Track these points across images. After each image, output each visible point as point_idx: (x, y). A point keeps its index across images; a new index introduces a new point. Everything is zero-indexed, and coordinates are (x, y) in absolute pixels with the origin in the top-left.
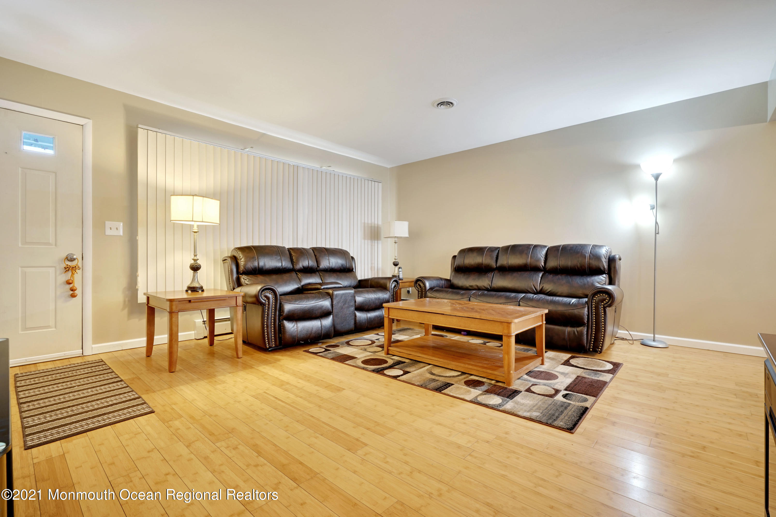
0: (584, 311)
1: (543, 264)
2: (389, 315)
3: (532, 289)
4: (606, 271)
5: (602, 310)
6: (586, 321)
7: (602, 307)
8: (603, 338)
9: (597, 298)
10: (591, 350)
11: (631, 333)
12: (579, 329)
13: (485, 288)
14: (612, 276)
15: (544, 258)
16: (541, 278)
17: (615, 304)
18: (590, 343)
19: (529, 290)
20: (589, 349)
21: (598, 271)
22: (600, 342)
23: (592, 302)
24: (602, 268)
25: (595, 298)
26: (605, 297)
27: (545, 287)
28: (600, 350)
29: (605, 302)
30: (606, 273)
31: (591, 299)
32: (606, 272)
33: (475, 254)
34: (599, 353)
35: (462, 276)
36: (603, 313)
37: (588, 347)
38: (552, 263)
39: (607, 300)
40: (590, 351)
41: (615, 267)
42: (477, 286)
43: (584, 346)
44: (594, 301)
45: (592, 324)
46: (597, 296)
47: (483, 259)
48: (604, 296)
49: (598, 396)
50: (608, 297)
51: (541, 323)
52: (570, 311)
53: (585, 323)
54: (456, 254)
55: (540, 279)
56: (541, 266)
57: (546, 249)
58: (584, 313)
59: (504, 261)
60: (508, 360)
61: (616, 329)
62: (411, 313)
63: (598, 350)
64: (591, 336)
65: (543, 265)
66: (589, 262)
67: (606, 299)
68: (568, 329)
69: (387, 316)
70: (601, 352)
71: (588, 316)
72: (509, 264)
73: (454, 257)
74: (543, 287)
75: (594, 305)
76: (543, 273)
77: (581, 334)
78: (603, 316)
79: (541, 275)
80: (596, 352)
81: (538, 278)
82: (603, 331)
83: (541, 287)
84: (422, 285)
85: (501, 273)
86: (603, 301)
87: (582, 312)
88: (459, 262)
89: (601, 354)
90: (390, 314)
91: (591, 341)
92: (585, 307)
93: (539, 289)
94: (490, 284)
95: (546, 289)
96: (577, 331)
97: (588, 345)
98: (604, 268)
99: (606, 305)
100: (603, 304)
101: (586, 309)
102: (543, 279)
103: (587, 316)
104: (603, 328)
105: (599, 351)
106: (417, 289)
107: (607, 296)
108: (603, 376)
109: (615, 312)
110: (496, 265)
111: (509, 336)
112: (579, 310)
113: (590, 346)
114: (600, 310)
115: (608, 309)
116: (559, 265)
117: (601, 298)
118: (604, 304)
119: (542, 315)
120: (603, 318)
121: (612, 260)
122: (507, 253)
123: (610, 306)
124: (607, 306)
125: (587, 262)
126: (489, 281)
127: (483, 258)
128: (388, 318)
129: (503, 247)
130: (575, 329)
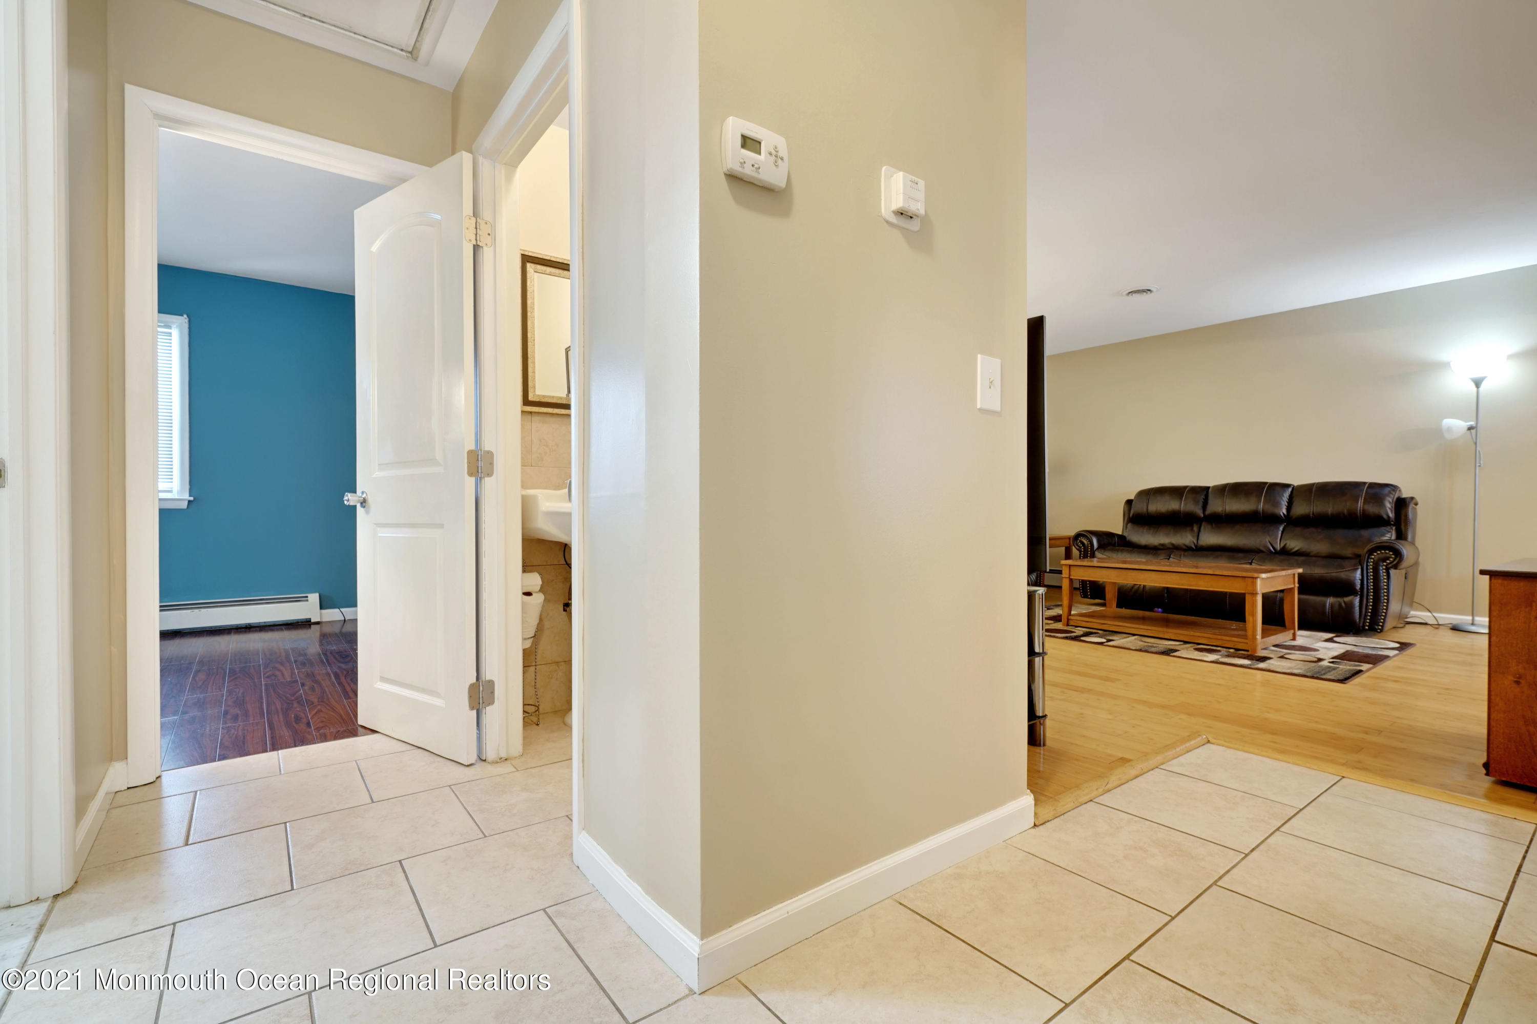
0: (1356, 574)
1: (1284, 511)
2: (1070, 575)
3: (1266, 547)
4: (1392, 521)
5: (1383, 572)
6: (1358, 587)
7: (1384, 569)
8: (1385, 611)
9: (1375, 556)
10: (1367, 628)
11: (1435, 614)
12: (1347, 599)
13: (1186, 548)
14: (1403, 528)
15: (1287, 502)
16: (1283, 532)
17: (1404, 564)
18: (1365, 619)
19: (1262, 548)
20: (1364, 626)
21: (1380, 522)
22: (1381, 616)
23: (1367, 562)
24: (1385, 517)
25: (1373, 557)
26: (1388, 555)
27: (1289, 545)
28: (1380, 627)
29: (1388, 561)
30: (1392, 525)
31: (1366, 557)
32: (1392, 523)
33: (1167, 497)
34: (1380, 632)
35: (1145, 531)
36: (1385, 577)
37: (1361, 625)
38: (1300, 509)
39: (1391, 559)
40: (1366, 630)
41: (1406, 516)
42: (1173, 544)
43: (1355, 622)
44: (1372, 560)
45: (1368, 592)
46: (1375, 554)
47: (1181, 505)
48: (1387, 553)
49: (1376, 665)
50: (1393, 555)
51: (1293, 586)
52: (1333, 574)
53: (1356, 590)
54: (1132, 497)
55: (1280, 532)
56: (1282, 514)
57: (1290, 489)
58: (1355, 577)
59: (1216, 506)
60: (1253, 623)
61: (1406, 609)
62: (1104, 571)
63: (1377, 627)
64: (1367, 608)
65: (1285, 513)
66: (1363, 507)
67: (1389, 558)
68: (1330, 601)
69: (1068, 576)
70: (1382, 631)
71: (1362, 580)
72: (1227, 511)
73: (1129, 502)
74: (1286, 544)
75: (1371, 565)
76: (1285, 526)
77: (1350, 606)
78: (1385, 581)
79: (1281, 528)
80: (1375, 630)
81: (1278, 532)
82: (1386, 601)
83: (1282, 545)
84: (1085, 542)
85: (1214, 525)
86: (1384, 560)
87: (1353, 575)
88: (1138, 508)
89: (1382, 633)
90: (1072, 573)
91: (1366, 616)
92: (1357, 569)
93: (1278, 547)
94: (1196, 542)
95: (1290, 547)
96: (1344, 602)
97: (1362, 620)
98: (1389, 517)
99: (1390, 565)
100: (1385, 564)
101: (1359, 572)
102: (1283, 535)
103: (1360, 581)
104: (1386, 598)
105: (1379, 629)
106: (1078, 547)
107: (1391, 553)
108: (1383, 651)
109: (1406, 578)
110: (1204, 513)
111: (1254, 594)
112: (1347, 573)
113: (1364, 622)
114: (1380, 573)
115: (1393, 572)
116: (1313, 513)
117: (1381, 556)
118: (1387, 565)
119: (1294, 574)
120: (1385, 584)
121: (1402, 504)
122: (1224, 494)
123: (1396, 567)
124: (1392, 567)
125: (1360, 507)
126: (1193, 537)
127: (1181, 503)
128: (1068, 579)
129: (1214, 487)
130: (1340, 600)
